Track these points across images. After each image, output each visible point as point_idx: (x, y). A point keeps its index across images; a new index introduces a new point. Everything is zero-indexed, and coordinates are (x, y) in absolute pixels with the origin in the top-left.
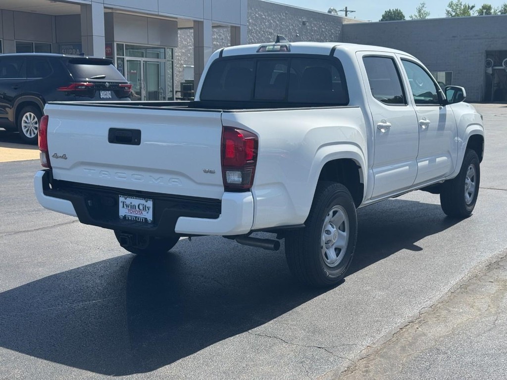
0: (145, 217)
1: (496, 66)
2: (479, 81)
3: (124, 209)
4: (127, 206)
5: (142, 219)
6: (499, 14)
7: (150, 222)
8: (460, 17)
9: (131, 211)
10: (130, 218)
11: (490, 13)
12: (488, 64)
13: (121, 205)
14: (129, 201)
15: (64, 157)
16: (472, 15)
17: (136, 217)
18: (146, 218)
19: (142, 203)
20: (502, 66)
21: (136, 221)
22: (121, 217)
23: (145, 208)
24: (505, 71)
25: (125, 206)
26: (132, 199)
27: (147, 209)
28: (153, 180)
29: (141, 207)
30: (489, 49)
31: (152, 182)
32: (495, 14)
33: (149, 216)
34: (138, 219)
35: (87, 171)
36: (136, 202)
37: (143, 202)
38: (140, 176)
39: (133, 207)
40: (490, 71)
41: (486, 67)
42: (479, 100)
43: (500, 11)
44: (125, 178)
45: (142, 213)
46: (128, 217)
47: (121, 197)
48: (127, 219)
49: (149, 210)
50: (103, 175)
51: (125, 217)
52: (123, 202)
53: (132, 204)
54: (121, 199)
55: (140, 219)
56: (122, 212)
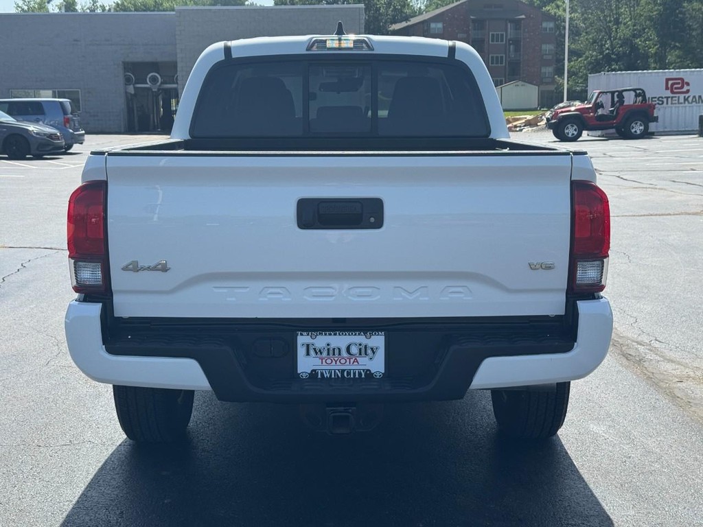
0: (366, 368)
1: (138, 83)
2: (118, 104)
3: (308, 358)
4: (318, 352)
5: (361, 374)
6: (88, 11)
7: (378, 376)
8: (37, 13)
9: (329, 361)
10: (327, 375)
11: (75, 10)
12: (128, 81)
13: (301, 351)
14: (321, 341)
15: (165, 269)
16: (51, 11)
17: (343, 371)
18: (369, 370)
19: (359, 341)
20: (147, 83)
21: (343, 379)
22: (305, 376)
23: (364, 350)
24: (151, 90)
25: (312, 352)
26: (332, 337)
27: (369, 351)
28: (403, 293)
29: (354, 350)
30: (127, 60)
31: (401, 299)
32: (84, 11)
33: (377, 365)
34: (349, 373)
35: (225, 290)
36: (340, 341)
37: (359, 339)
38: (370, 290)
39: (333, 352)
40: (131, 89)
41: (126, 84)
42: (123, 131)
43: (88, 8)
44: (332, 296)
45: (356, 361)
46: (322, 374)
47: (302, 335)
48: (319, 376)
49: (374, 353)
50: (269, 296)
51: (313, 374)
52: (308, 346)
53: (332, 346)
54: (303, 339)
55: (354, 374)
56: (306, 364)
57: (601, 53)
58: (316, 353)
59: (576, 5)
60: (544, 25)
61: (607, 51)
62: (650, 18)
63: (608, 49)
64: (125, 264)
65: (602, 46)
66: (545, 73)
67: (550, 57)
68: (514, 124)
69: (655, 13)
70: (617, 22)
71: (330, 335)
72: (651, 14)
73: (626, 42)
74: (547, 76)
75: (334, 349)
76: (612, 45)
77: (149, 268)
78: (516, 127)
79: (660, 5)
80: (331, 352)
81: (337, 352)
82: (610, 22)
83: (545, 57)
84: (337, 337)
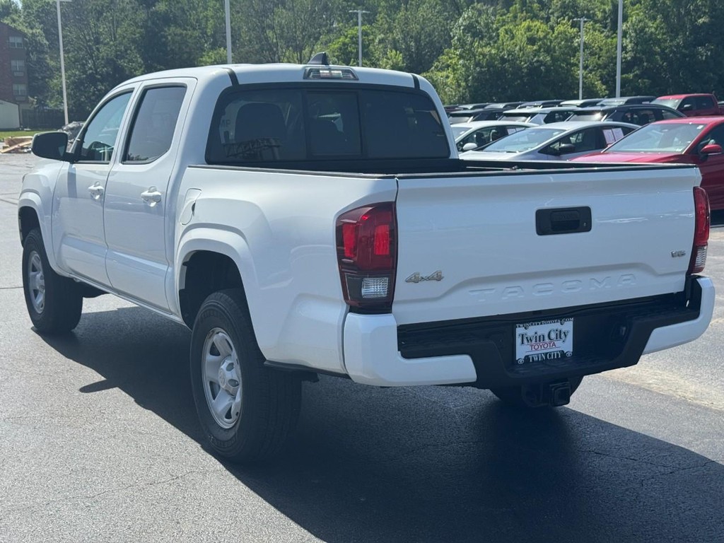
0: (560, 349)
3: (523, 346)
4: (529, 340)
5: (558, 355)
7: (569, 355)
9: (536, 347)
10: (536, 359)
13: (518, 340)
14: (532, 330)
15: (438, 278)
17: (546, 354)
18: (563, 351)
19: (555, 328)
21: (546, 361)
22: (521, 362)
23: (560, 335)
25: (525, 341)
27: (563, 335)
28: (596, 284)
29: (553, 336)
31: (594, 288)
33: (567, 346)
34: (550, 356)
35: (478, 293)
36: (543, 329)
37: (556, 326)
39: (540, 338)
44: (550, 291)
45: (554, 344)
46: (533, 358)
47: (519, 327)
48: (531, 361)
49: (566, 336)
50: (510, 295)
51: (527, 358)
52: (523, 335)
53: (539, 334)
54: (520, 330)
55: (554, 355)
56: (522, 351)
57: (85, 72)
58: (528, 341)
59: (34, 20)
60: (12, 40)
61: (91, 71)
62: (134, 41)
63: (91, 69)
64: (408, 276)
65: (83, 65)
66: (18, 91)
67: (21, 74)
68: (21, 145)
69: (138, 35)
70: (97, 41)
71: (538, 324)
72: (133, 36)
73: (110, 62)
74: (20, 94)
75: (540, 336)
76: (94, 64)
77: (429, 279)
78: (22, 148)
79: (142, 27)
80: (538, 339)
81: (542, 338)
82: (89, 41)
83: (15, 74)
84: (543, 325)
